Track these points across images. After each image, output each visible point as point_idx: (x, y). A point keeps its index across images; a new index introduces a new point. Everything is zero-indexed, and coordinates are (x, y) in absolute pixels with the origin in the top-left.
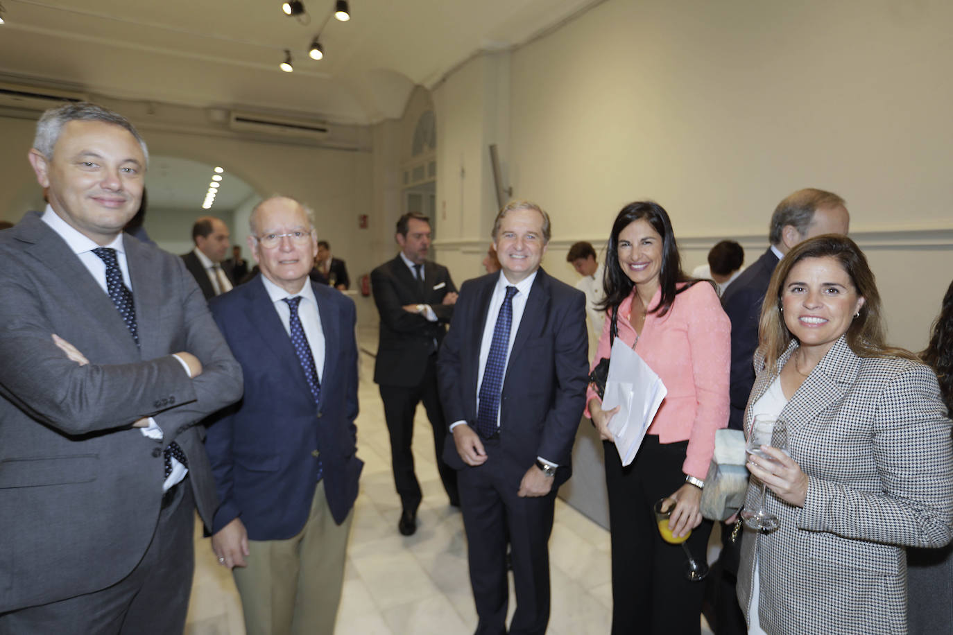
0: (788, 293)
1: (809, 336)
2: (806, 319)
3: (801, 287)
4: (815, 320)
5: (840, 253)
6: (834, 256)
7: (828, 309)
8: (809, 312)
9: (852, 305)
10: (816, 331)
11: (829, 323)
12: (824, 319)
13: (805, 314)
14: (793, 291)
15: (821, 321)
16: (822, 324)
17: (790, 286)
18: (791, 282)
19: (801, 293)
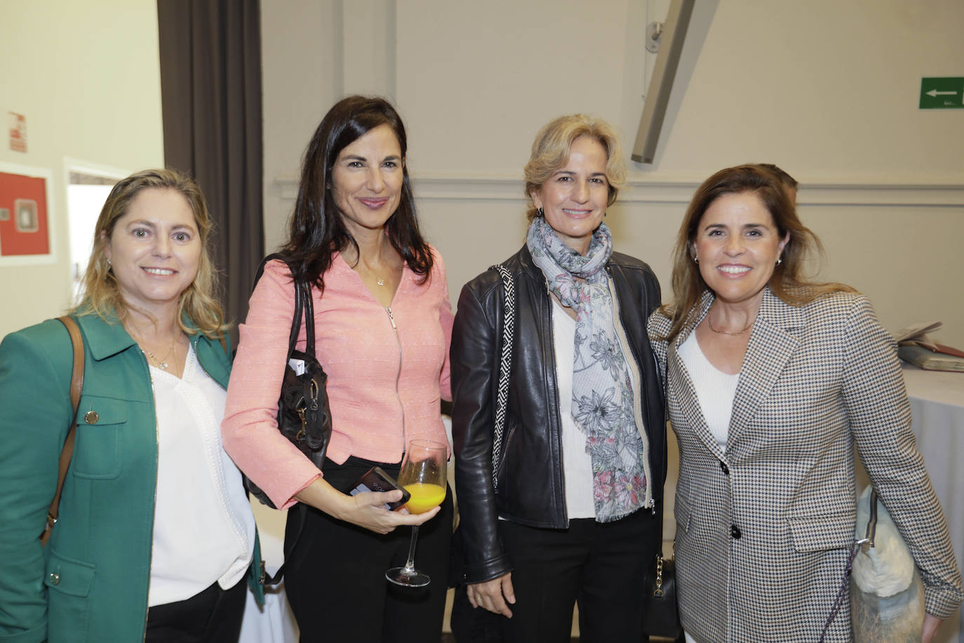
0: (704, 236)
1: (732, 289)
2: (726, 269)
3: (719, 230)
4: (736, 270)
5: (760, 189)
6: (755, 192)
7: (751, 254)
8: (732, 261)
9: (776, 248)
10: (739, 282)
11: (753, 273)
12: (748, 267)
13: (724, 262)
14: (711, 234)
15: (744, 270)
16: (747, 273)
17: (707, 229)
18: (708, 225)
19: (720, 237)
